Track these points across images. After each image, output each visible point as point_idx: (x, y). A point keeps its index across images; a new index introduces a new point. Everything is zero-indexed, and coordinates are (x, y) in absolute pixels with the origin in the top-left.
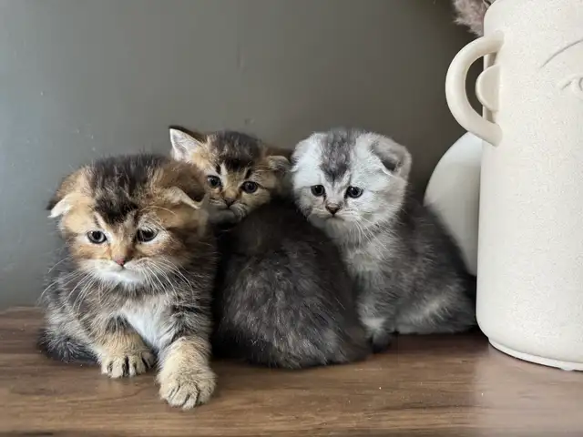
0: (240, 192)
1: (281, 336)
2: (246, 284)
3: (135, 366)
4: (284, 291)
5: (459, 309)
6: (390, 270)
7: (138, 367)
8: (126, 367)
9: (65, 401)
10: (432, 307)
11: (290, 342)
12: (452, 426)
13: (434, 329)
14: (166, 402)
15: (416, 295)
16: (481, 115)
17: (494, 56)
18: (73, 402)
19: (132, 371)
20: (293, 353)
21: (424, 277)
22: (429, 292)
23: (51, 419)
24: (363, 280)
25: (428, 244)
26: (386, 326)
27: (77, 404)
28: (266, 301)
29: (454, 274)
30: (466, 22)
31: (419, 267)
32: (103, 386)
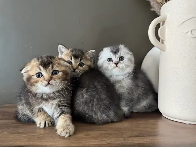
0: (78, 66)
1: (96, 113)
2: (84, 96)
3: (48, 124)
4: (97, 99)
5: (152, 104)
6: (130, 92)
7: (49, 124)
8: (45, 124)
9: (26, 136)
10: (144, 104)
11: (99, 116)
12: (151, 142)
13: (144, 110)
14: (59, 135)
15: (139, 100)
16: (160, 41)
17: (164, 22)
18: (28, 136)
19: (47, 125)
20: (100, 119)
21: (141, 94)
22: (143, 99)
23: (22, 142)
24: (122, 95)
25: (142, 83)
26: (129, 110)
27: (30, 137)
28: (90, 102)
29: (151, 93)
30: (155, 10)
31: (140, 91)
32: (38, 131)
